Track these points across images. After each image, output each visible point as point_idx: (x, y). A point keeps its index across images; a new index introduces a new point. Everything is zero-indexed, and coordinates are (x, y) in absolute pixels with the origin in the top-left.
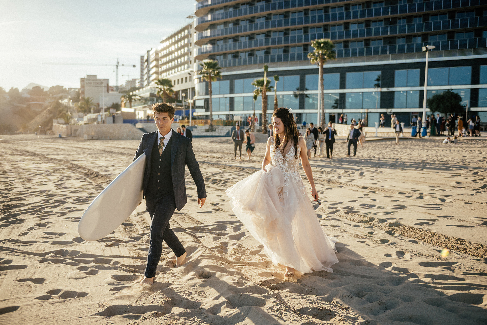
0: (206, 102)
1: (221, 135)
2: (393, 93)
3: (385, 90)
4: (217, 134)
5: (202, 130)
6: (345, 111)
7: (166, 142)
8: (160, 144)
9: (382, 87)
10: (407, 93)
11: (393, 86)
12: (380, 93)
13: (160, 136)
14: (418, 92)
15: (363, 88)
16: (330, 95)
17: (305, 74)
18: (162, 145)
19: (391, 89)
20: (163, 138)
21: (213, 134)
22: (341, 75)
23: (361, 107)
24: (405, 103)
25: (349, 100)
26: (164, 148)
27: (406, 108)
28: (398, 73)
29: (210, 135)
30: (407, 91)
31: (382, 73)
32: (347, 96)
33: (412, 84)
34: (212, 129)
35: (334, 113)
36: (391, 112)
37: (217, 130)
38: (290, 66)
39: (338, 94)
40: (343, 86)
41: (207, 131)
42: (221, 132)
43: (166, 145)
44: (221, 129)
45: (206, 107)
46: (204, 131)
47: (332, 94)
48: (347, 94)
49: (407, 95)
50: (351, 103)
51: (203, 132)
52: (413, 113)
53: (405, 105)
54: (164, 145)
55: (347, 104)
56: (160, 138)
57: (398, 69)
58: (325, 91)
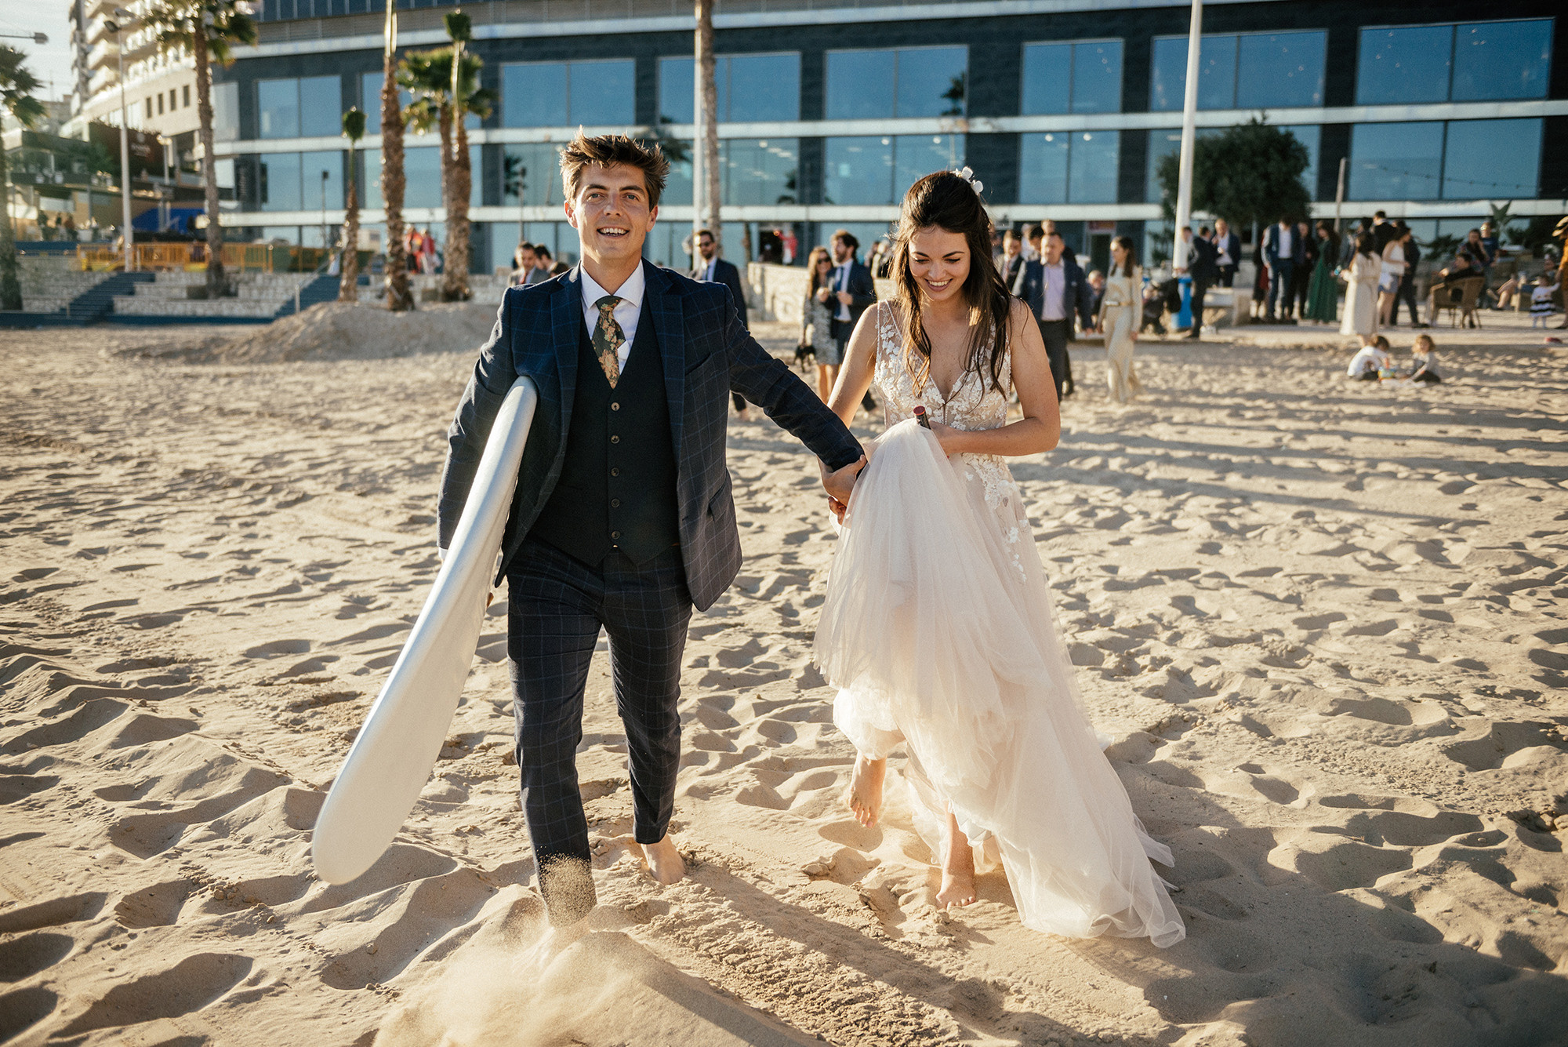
0: (242, 171)
1: (258, 312)
2: (1014, 138)
3: (981, 125)
4: (238, 309)
5: (176, 292)
6: (817, 213)
7: (627, 316)
8: (599, 329)
9: (972, 113)
10: (1070, 141)
11: (1014, 111)
12: (962, 139)
13: (592, 292)
14: (1116, 136)
15: (896, 116)
16: (763, 144)
17: (657, 53)
18: (609, 335)
19: (1007, 124)
20: (612, 300)
21: (225, 307)
22: (804, 58)
23: (888, 197)
24: (1063, 186)
25: (839, 171)
26: (624, 351)
27: (1067, 201)
28: (1033, 51)
29: (210, 313)
30: (1070, 132)
31: (973, 55)
32: (830, 148)
33: (1090, 105)
34: (220, 286)
35: (779, 223)
36: (1005, 221)
37: (242, 291)
38: (592, 18)
39: (795, 143)
40: (812, 107)
41: (198, 294)
42: (258, 301)
43: (630, 333)
44: (262, 289)
45: (244, 191)
46: (184, 294)
47: (772, 139)
48: (829, 143)
49: (1069, 150)
50: (846, 183)
51: (178, 300)
52: (1094, 224)
53: (1062, 194)
54: (619, 334)
55: (831, 187)
56: (598, 304)
57: (1037, 37)
58: (725, 130)
